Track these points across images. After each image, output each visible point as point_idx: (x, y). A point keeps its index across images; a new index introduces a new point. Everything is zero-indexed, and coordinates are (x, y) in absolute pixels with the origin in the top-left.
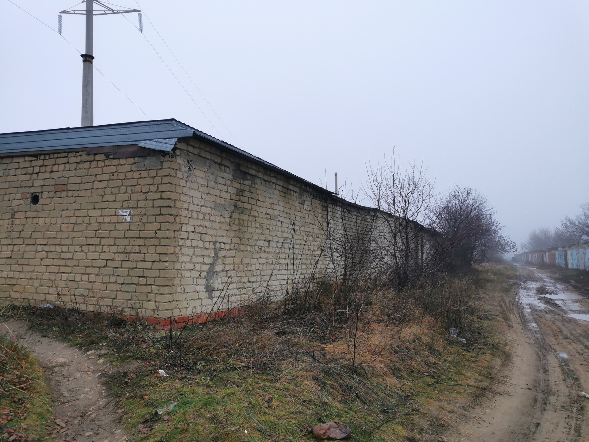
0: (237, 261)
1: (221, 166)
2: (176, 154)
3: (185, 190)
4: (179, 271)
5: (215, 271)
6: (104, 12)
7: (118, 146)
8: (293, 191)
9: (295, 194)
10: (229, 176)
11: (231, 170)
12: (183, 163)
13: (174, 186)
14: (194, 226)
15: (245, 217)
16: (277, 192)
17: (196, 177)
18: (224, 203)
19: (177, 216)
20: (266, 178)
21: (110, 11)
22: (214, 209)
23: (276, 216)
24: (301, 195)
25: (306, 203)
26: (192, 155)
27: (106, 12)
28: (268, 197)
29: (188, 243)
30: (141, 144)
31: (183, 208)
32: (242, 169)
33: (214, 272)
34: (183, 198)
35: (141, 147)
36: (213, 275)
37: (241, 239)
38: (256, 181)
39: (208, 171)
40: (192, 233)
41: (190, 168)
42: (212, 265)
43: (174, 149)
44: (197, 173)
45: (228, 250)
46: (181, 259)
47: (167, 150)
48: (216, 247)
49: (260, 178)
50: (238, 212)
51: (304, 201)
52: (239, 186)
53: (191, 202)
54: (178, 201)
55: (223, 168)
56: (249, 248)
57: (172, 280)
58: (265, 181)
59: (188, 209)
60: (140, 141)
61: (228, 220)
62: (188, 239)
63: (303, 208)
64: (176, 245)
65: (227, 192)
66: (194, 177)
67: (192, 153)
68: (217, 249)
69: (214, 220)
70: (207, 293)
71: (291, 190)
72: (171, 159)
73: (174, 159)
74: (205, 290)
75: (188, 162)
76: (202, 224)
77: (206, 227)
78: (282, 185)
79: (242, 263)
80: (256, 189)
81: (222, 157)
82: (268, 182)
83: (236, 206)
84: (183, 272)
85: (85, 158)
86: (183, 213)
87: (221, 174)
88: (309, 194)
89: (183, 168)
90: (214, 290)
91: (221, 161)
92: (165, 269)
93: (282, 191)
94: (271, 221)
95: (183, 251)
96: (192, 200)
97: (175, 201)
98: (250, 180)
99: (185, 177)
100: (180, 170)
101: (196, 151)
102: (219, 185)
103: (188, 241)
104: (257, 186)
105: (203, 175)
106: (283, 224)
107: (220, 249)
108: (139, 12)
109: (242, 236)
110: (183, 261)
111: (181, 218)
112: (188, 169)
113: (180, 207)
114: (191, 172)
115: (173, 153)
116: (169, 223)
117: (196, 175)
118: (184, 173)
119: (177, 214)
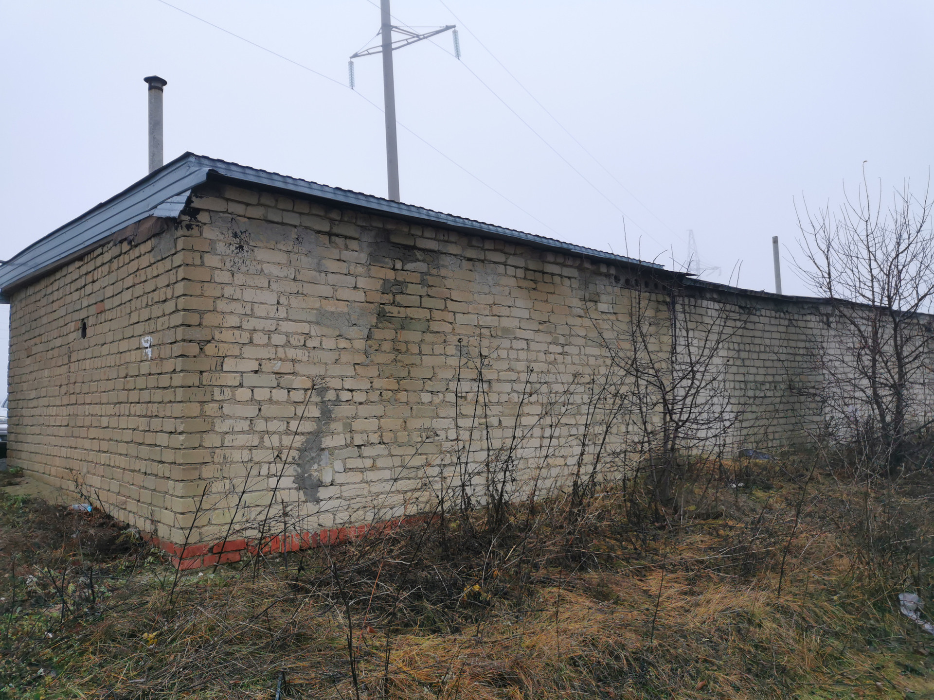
0: (396, 424)
1: (333, 238)
2: (198, 221)
3: (228, 291)
4: (217, 451)
5: (323, 446)
6: (405, 42)
7: (139, 221)
8: (561, 276)
9: (567, 282)
10: (363, 257)
11: (365, 245)
12: (221, 237)
13: (199, 285)
14: (257, 359)
15: (414, 336)
16: (512, 282)
17: (260, 262)
18: (346, 310)
19: (209, 342)
20: (471, 253)
21: (414, 37)
22: (318, 323)
23: (506, 330)
24: (585, 284)
25: (603, 298)
26: (246, 220)
27: (409, 41)
28: (479, 293)
29: (243, 394)
31: (225, 325)
32: (395, 239)
33: (323, 449)
34: (221, 305)
36: (319, 455)
37: (399, 380)
38: (441, 263)
39: (296, 250)
40: (252, 375)
41: (241, 247)
42: (317, 435)
43: (190, 210)
44: (261, 254)
45: (361, 404)
46: (222, 426)
47: (175, 214)
48: (326, 399)
49: (455, 255)
50: (391, 326)
51: (598, 294)
52: (391, 275)
53: (249, 312)
54: (209, 314)
55: (340, 241)
56: (426, 397)
57: (196, 469)
58: (470, 260)
59: (239, 328)
60: (155, 207)
61: (360, 344)
62: (241, 385)
63: (596, 309)
64: (208, 398)
65: (355, 288)
66: (255, 263)
67: (244, 216)
68: (330, 403)
69: (318, 345)
70: (301, 492)
71: (553, 275)
72: (187, 233)
73: (195, 231)
74: (295, 485)
75: (235, 235)
76: (283, 356)
77: (293, 361)
78: (523, 265)
79: (405, 429)
80: (444, 277)
81: (332, 221)
82: (483, 261)
83: (382, 315)
84: (228, 452)
85: (116, 251)
86: (227, 335)
87: (335, 253)
88: (613, 280)
89: (221, 247)
90: (320, 484)
91: (331, 228)
92: (180, 447)
93: (525, 278)
94: (493, 340)
95: (226, 410)
96: (252, 310)
97: (201, 313)
98: (424, 261)
99: (228, 265)
100: (212, 251)
101: (257, 212)
102: (330, 275)
103: (240, 390)
104: (443, 272)
105: (282, 258)
106: (532, 344)
107: (338, 402)
108: (453, 29)
109: (404, 374)
110: (228, 430)
111: (221, 345)
112: (236, 248)
113: (217, 325)
114: (245, 254)
115: (191, 219)
116: (185, 358)
117: (259, 258)
118: (225, 258)
119: (209, 338)
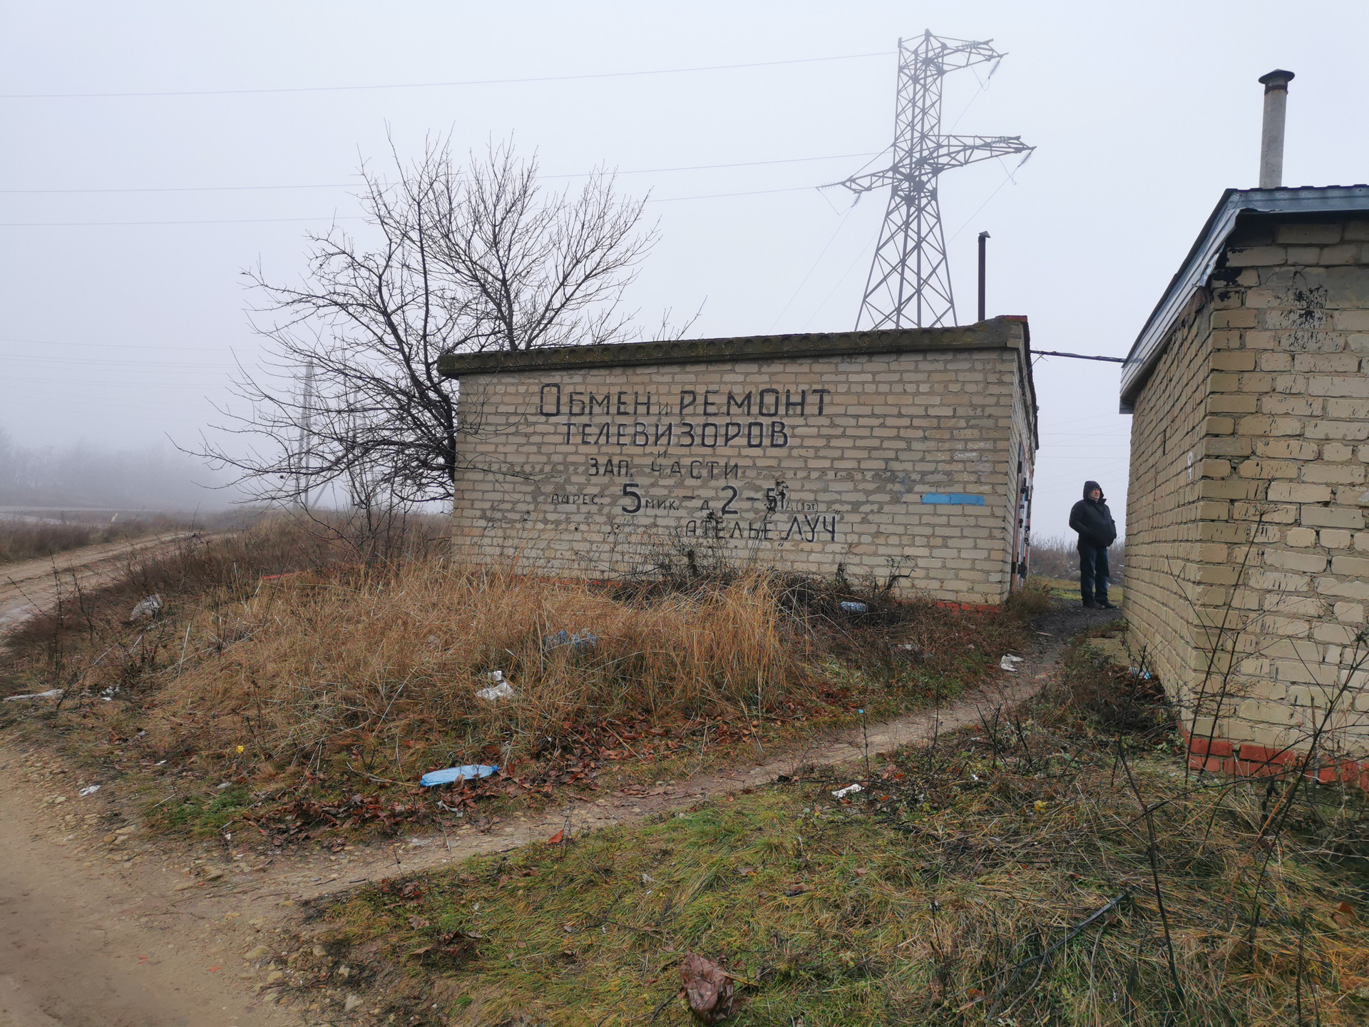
2: (1238, 285)
3: (1285, 382)
4: (1252, 615)
12: (1275, 303)
13: (1236, 376)
14: (1327, 484)
17: (1343, 333)
19: (1247, 458)
26: (1321, 270)
29: (1301, 536)
31: (1275, 433)
34: (1269, 404)
40: (1319, 508)
41: (1309, 314)
44: (1344, 320)
46: (1263, 581)
53: (1318, 412)
54: (1249, 417)
59: (1298, 436)
62: (1297, 523)
64: (1241, 537)
66: (1334, 334)
67: (1317, 265)
73: (1234, 301)
75: (1300, 297)
84: (1269, 620)
86: (1278, 448)
89: (1274, 319)
95: (1270, 557)
96: (1324, 408)
97: (1237, 417)
99: (1285, 343)
100: (1260, 325)
101: (1340, 255)
103: (1295, 529)
110: (1270, 587)
111: (1265, 463)
112: (1301, 316)
113: (1262, 433)
114: (1316, 323)
115: (1228, 285)
116: (1208, 481)
117: (1340, 327)
118: (1280, 333)
119: (1248, 452)
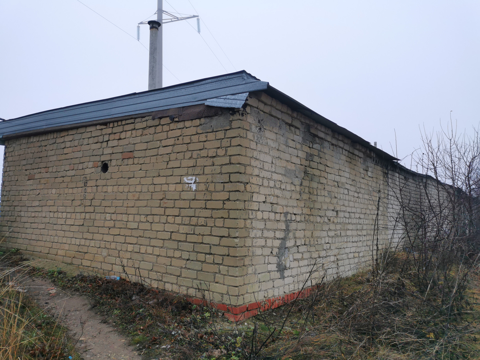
0: (308, 234)
1: (291, 127)
2: (246, 112)
3: (255, 154)
4: (250, 249)
5: (286, 246)
6: (170, 20)
7: (183, 107)
8: (358, 156)
9: (360, 160)
10: (299, 138)
11: (301, 132)
12: (254, 122)
13: (245, 149)
14: (265, 195)
15: (315, 185)
16: (344, 158)
17: (267, 138)
18: (294, 168)
19: (247, 183)
20: (334, 142)
21: (175, 18)
22: (285, 175)
23: (343, 183)
24: (365, 161)
25: (370, 169)
26: (262, 113)
27: (173, 20)
28: (335, 163)
29: (259, 215)
30: (207, 103)
31: (254, 174)
32: (312, 131)
33: (286, 248)
34: (254, 163)
35: (208, 106)
36: (284, 251)
37: (311, 209)
38: (324, 145)
39: (279, 133)
40: (263, 204)
41: (260, 129)
42: (284, 239)
43: (245, 106)
44: (268, 134)
45: (298, 222)
46: (252, 235)
47: (236, 106)
48: (287, 219)
49: (328, 142)
50: (308, 179)
51: (368, 167)
52: (308, 150)
53: (262, 167)
54: (248, 167)
55: (293, 129)
56: (319, 219)
57: (242, 259)
58: (333, 145)
59: (258, 176)
60: (206, 100)
61: (298, 188)
62: (259, 210)
63: (367, 175)
64: (247, 217)
65: (297, 156)
66: (265, 138)
67: (262, 111)
68: (288, 221)
69: (285, 188)
70: (279, 273)
71: (356, 155)
72: (241, 117)
73: (244, 118)
74: (277, 269)
75: (259, 122)
76: (273, 193)
77: (277, 197)
78: (348, 150)
79: (312, 237)
80: (325, 153)
81: (292, 117)
82: (336, 146)
83: (305, 172)
84: (254, 249)
85: (151, 123)
86: (254, 180)
87: (291, 136)
88: (372, 160)
89: (253, 128)
90: (285, 268)
91: (292, 122)
92: (236, 246)
93: (348, 157)
94: (339, 188)
95: (254, 225)
96: (263, 165)
97: (245, 166)
98: (319, 144)
99: (256, 138)
100: (250, 130)
101: (267, 109)
102: (289, 148)
103: (259, 212)
104: (325, 151)
105: (273, 136)
106: (350, 191)
107: (291, 221)
108: (197, 18)
109: (312, 206)
110: (254, 237)
111: (253, 186)
112: (259, 129)
113: (251, 173)
114: (262, 133)
115: (243, 110)
116: (239, 192)
117: (266, 136)
118: (255, 134)
119: (248, 181)
